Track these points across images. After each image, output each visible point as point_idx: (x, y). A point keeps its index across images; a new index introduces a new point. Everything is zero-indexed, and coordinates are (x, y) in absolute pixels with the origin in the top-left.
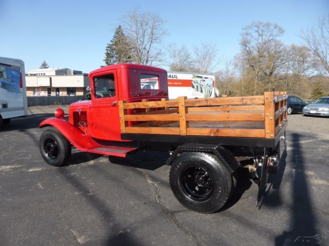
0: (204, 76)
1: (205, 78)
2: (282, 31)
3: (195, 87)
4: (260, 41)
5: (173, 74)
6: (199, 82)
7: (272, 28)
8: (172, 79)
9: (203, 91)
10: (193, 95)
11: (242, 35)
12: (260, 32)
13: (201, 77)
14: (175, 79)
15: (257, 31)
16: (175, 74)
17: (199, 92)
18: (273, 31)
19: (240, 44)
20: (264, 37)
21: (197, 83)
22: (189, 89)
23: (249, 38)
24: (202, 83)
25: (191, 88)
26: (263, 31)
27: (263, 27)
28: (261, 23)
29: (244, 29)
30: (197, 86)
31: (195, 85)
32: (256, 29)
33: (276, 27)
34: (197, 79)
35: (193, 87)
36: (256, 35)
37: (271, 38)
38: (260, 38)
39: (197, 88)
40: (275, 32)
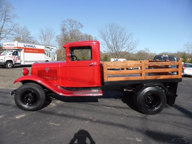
0: (51, 47)
1: (52, 48)
2: (82, 26)
3: (46, 54)
4: (71, 30)
5: (33, 45)
6: (48, 51)
7: (77, 24)
8: (32, 48)
9: (51, 57)
10: (45, 58)
11: (62, 25)
12: (71, 25)
13: (50, 48)
14: (34, 48)
15: (70, 24)
16: (34, 45)
17: (48, 57)
18: (78, 25)
19: (61, 30)
20: (73, 28)
21: (47, 51)
22: (43, 55)
23: (65, 27)
24: (50, 51)
25: (44, 54)
26: (73, 25)
27: (73, 22)
28: (72, 20)
29: (63, 22)
30: (47, 53)
31: (46, 52)
32: (69, 23)
33: (79, 23)
34: (47, 49)
35: (45, 54)
36: (69, 26)
37: (77, 29)
38: (72, 28)
39: (47, 55)
40: (79, 26)
